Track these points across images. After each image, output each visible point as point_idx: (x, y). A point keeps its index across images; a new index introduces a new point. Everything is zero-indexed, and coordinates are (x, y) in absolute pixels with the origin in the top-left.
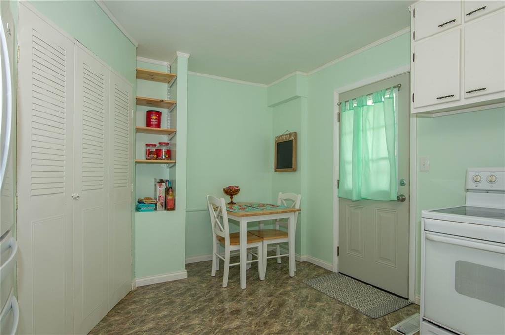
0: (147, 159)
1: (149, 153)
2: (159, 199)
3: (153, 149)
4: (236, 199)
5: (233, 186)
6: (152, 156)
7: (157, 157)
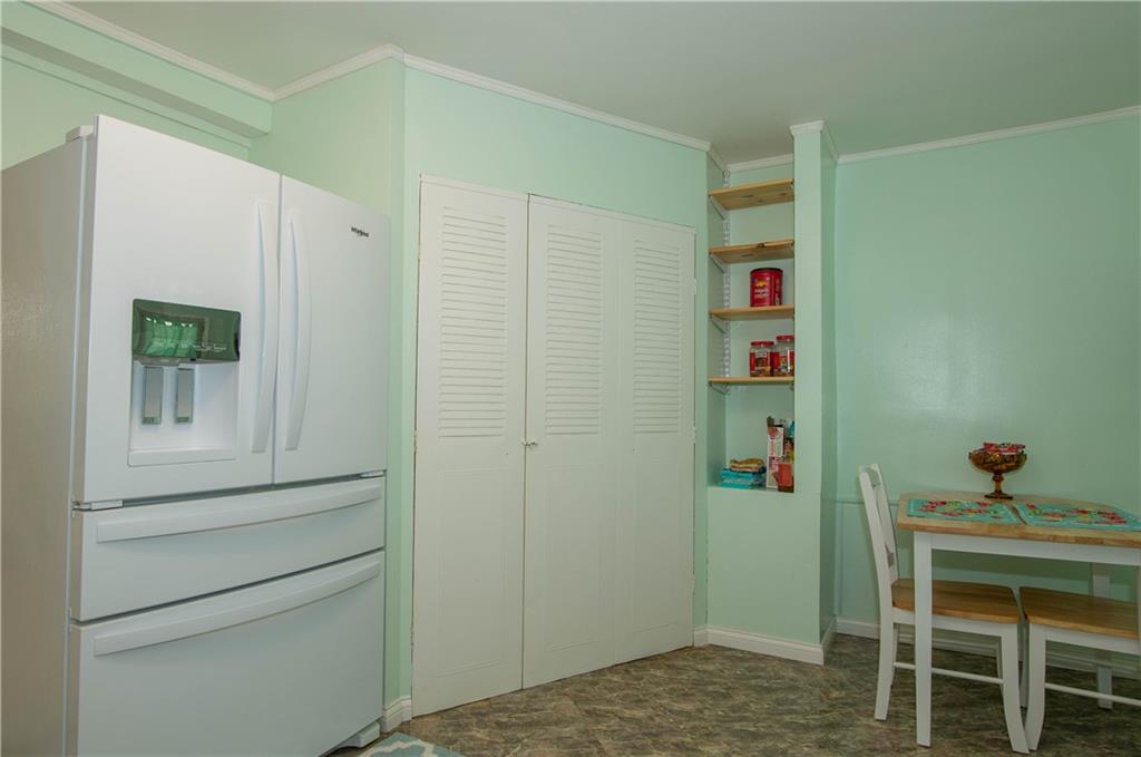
0: (753, 375)
1: (755, 362)
2: (770, 465)
3: (763, 353)
4: (1011, 484)
5: (999, 443)
6: (760, 368)
7: (772, 371)
